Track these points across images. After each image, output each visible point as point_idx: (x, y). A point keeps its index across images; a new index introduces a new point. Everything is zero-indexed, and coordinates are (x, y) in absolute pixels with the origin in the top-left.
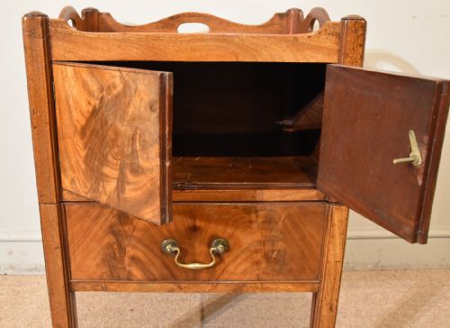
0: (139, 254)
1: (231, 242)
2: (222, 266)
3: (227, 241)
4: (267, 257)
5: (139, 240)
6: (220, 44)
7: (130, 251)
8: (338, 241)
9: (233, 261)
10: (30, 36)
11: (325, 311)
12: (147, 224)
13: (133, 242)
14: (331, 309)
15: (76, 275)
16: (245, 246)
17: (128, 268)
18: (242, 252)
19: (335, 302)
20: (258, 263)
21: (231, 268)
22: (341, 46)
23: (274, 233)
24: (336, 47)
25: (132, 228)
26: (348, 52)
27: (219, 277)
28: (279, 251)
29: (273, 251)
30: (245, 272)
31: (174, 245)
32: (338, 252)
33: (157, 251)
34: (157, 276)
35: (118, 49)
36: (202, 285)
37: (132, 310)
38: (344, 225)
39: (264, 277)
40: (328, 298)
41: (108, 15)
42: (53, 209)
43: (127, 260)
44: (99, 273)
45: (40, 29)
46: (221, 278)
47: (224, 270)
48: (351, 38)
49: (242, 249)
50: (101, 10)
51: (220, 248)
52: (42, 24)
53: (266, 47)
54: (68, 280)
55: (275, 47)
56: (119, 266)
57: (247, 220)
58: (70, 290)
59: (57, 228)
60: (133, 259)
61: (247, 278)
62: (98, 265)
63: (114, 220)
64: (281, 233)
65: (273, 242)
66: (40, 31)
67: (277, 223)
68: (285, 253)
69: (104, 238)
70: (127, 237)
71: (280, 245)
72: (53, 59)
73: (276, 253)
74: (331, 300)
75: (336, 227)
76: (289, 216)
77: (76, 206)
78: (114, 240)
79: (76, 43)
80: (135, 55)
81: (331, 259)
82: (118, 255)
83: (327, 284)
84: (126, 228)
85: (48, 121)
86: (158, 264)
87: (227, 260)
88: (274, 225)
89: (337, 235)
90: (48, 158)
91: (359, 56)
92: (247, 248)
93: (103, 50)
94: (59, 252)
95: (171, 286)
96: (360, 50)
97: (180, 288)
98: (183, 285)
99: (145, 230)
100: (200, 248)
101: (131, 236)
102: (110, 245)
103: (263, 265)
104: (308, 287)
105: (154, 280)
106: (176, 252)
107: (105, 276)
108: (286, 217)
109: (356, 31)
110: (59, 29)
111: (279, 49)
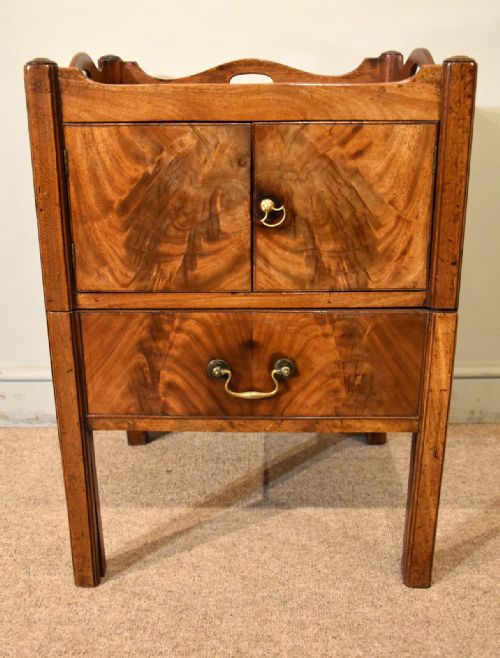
0: (178, 380)
1: (300, 363)
2: (288, 396)
3: (294, 362)
4: (348, 383)
5: (177, 361)
6: (282, 98)
7: (167, 376)
8: (443, 360)
9: (303, 389)
10: (34, 90)
11: (427, 459)
12: (188, 339)
13: (170, 363)
14: (436, 455)
15: (95, 408)
16: (317, 368)
17: (163, 399)
18: (315, 377)
19: (441, 446)
20: (336, 391)
21: (300, 399)
22: (443, 98)
23: (357, 351)
24: (436, 99)
25: (168, 345)
26: (452, 104)
27: (284, 410)
28: (363, 376)
29: (356, 375)
30: (318, 404)
31: (223, 366)
32: (444, 376)
33: (202, 376)
34: (201, 408)
35: (148, 106)
36: (262, 422)
37: (169, 472)
38: (451, 339)
39: (344, 410)
40: (432, 440)
41: (134, 64)
42: (64, 320)
43: (161, 388)
44: (125, 404)
45: (46, 81)
46: (287, 412)
47: (290, 402)
48: (456, 86)
49: (314, 372)
50: (125, 58)
51: (285, 370)
52: (50, 75)
53: (343, 100)
54: (84, 415)
55: (355, 100)
56: (152, 395)
57: (320, 332)
58: (86, 429)
59: (70, 344)
60: (171, 386)
61: (321, 412)
62: (123, 395)
63: (144, 334)
64: (367, 350)
65: (356, 362)
66: (48, 82)
67: (361, 337)
68: (372, 378)
69: (131, 357)
70: (161, 356)
71: (366, 367)
72: (65, 120)
73: (360, 377)
74: (436, 441)
75: (440, 343)
76: (376, 328)
77: (96, 315)
78: (144, 361)
79: (94, 99)
80: (171, 114)
81: (434, 386)
82: (149, 380)
83: (430, 421)
84: (161, 344)
85: (57, 201)
86: (203, 393)
87: (294, 388)
88: (357, 339)
89: (442, 354)
90: (58, 251)
91: (467, 111)
92: (321, 372)
93: (128, 107)
94: (72, 375)
95: (220, 422)
96: (469, 102)
97: (233, 427)
98: (236, 422)
99: (186, 347)
100: (257, 372)
101: (167, 355)
102: (139, 368)
103: (343, 394)
104: (404, 425)
105: (197, 415)
106: (226, 376)
107: (132, 410)
108: (373, 329)
109: (463, 77)
110: (72, 81)
111: (360, 103)
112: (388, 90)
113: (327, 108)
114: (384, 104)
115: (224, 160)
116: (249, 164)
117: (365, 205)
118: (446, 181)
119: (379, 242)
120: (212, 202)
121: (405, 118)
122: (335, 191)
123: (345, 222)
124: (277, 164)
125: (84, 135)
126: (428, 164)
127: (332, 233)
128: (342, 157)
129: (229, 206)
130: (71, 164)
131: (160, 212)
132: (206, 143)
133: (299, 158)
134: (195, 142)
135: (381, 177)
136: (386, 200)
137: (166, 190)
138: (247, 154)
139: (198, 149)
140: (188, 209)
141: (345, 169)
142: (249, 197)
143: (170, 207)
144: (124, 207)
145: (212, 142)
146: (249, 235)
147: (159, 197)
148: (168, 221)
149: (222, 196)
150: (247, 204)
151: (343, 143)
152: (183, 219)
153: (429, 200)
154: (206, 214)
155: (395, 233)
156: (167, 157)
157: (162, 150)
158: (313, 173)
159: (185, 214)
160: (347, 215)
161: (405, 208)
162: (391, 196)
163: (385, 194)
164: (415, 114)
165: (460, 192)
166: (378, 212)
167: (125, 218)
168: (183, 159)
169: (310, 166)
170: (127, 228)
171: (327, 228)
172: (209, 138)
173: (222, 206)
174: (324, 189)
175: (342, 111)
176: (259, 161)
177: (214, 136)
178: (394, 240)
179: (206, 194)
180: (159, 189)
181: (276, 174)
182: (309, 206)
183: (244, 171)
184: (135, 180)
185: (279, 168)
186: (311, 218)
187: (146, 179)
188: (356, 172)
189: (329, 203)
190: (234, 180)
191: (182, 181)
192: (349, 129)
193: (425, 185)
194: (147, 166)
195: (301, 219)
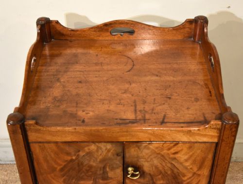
22: (220, 135)
35: (71, 136)
48: (227, 132)
72: (30, 141)
79: (44, 134)
91: (232, 141)
109: (231, 129)
110: (32, 127)
111: (178, 136)
112: (192, 131)
113: (161, 137)
114: (190, 136)
115: (110, 154)
116: (122, 155)
117: (178, 169)
118: (219, 164)
119: (185, 181)
120: (104, 168)
121: (200, 141)
122: (164, 165)
123: (168, 175)
124: (136, 156)
125: (40, 146)
126: (210, 156)
127: (162, 178)
128: (168, 154)
129: (112, 169)
130: (34, 156)
131: (79, 171)
132: (101, 148)
133: (147, 154)
134: (96, 148)
135: (186, 160)
136: (189, 168)
137: (82, 164)
138: (121, 152)
139: (97, 151)
140: (93, 170)
141: (169, 158)
142: (122, 166)
143: (84, 170)
144: (62, 170)
145: (104, 148)
146: (122, 178)
147: (79, 166)
148: (83, 174)
149: (109, 166)
150: (121, 168)
151: (169, 149)
152: (90, 173)
153: (210, 168)
154: (101, 172)
155: (192, 178)
156: (82, 154)
157: (79, 151)
158: (154, 159)
159: (91, 172)
160: (169, 172)
161: (198, 170)
162: (191, 167)
163: (188, 166)
164: (205, 139)
165: (225, 168)
166: (185, 171)
167: (62, 173)
168: (89, 154)
169: (152, 157)
170: (63, 176)
171: (160, 176)
172: (102, 147)
173: (109, 168)
174: (159, 164)
175: (169, 138)
176: (127, 155)
177: (104, 146)
178: (192, 180)
179: (101, 165)
180: (78, 164)
181: (136, 159)
182: (151, 169)
183: (120, 158)
184: (66, 161)
185: (137, 157)
186: (152, 173)
187: (72, 160)
188: (175, 159)
189: (161, 169)
190: (115, 161)
191: (90, 161)
192: (172, 145)
193: (208, 163)
194: (72, 157)
195: (147, 173)
